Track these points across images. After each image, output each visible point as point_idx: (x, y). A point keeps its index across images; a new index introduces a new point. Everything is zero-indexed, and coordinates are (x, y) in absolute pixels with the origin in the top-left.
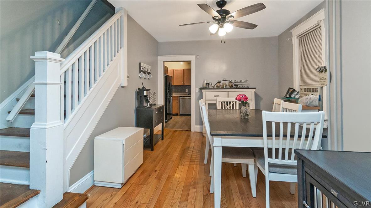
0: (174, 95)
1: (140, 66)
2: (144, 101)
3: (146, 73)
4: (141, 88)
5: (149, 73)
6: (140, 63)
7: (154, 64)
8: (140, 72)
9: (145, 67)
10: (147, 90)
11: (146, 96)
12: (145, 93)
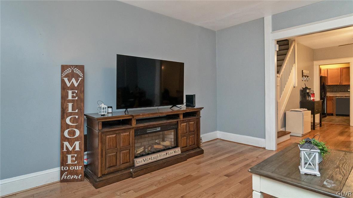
0: (329, 94)
1: (303, 73)
2: (307, 96)
3: (306, 77)
4: (304, 87)
5: (308, 77)
6: (303, 71)
7: (311, 68)
8: (303, 77)
9: (306, 72)
10: (309, 89)
11: (308, 93)
12: (308, 91)
